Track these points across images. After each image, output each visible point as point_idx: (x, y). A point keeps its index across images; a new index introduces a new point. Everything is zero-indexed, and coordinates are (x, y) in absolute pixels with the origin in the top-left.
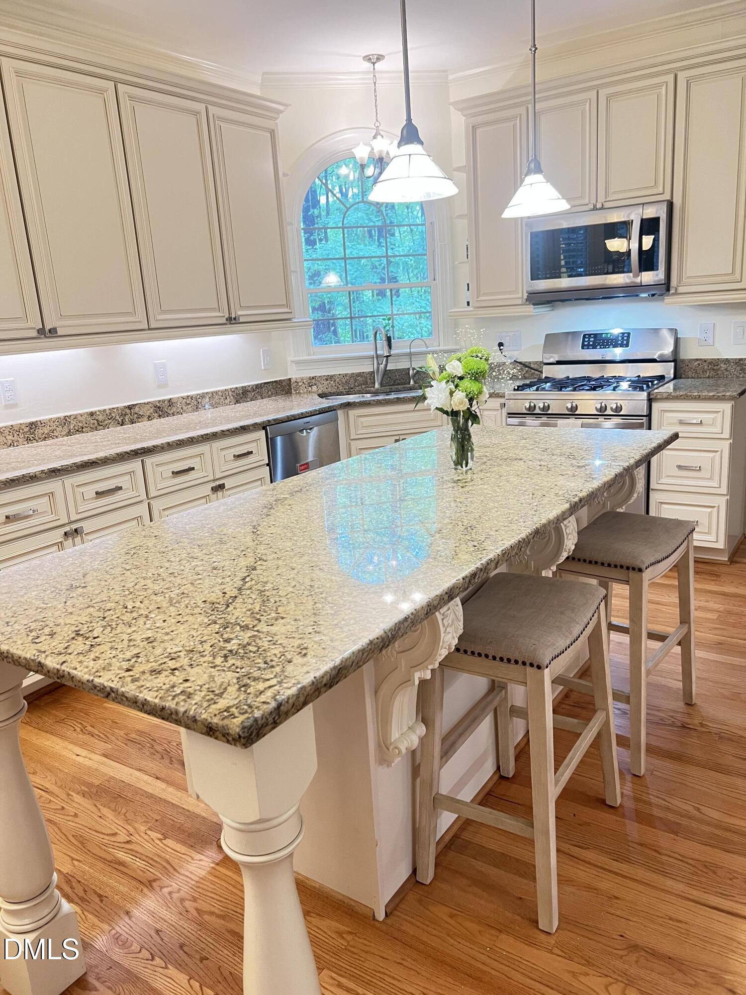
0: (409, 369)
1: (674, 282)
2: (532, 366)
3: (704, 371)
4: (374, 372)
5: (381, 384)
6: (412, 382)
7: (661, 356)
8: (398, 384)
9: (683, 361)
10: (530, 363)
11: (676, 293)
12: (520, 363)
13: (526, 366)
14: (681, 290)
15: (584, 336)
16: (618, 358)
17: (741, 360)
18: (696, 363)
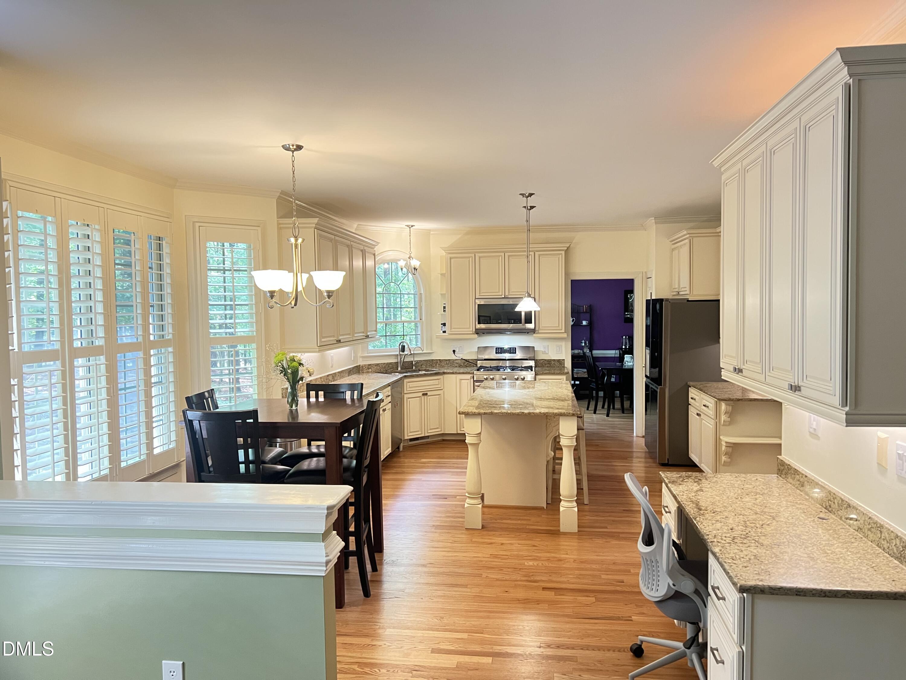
0: (412, 361)
1: (537, 329)
2: (470, 361)
3: (546, 364)
4: (398, 362)
5: (402, 369)
6: (414, 368)
7: (529, 358)
8: (407, 369)
9: (537, 360)
10: (469, 360)
11: (538, 333)
12: (464, 360)
13: (467, 361)
14: (540, 331)
15: (496, 348)
16: (507, 358)
17: (559, 360)
18: (542, 361)
